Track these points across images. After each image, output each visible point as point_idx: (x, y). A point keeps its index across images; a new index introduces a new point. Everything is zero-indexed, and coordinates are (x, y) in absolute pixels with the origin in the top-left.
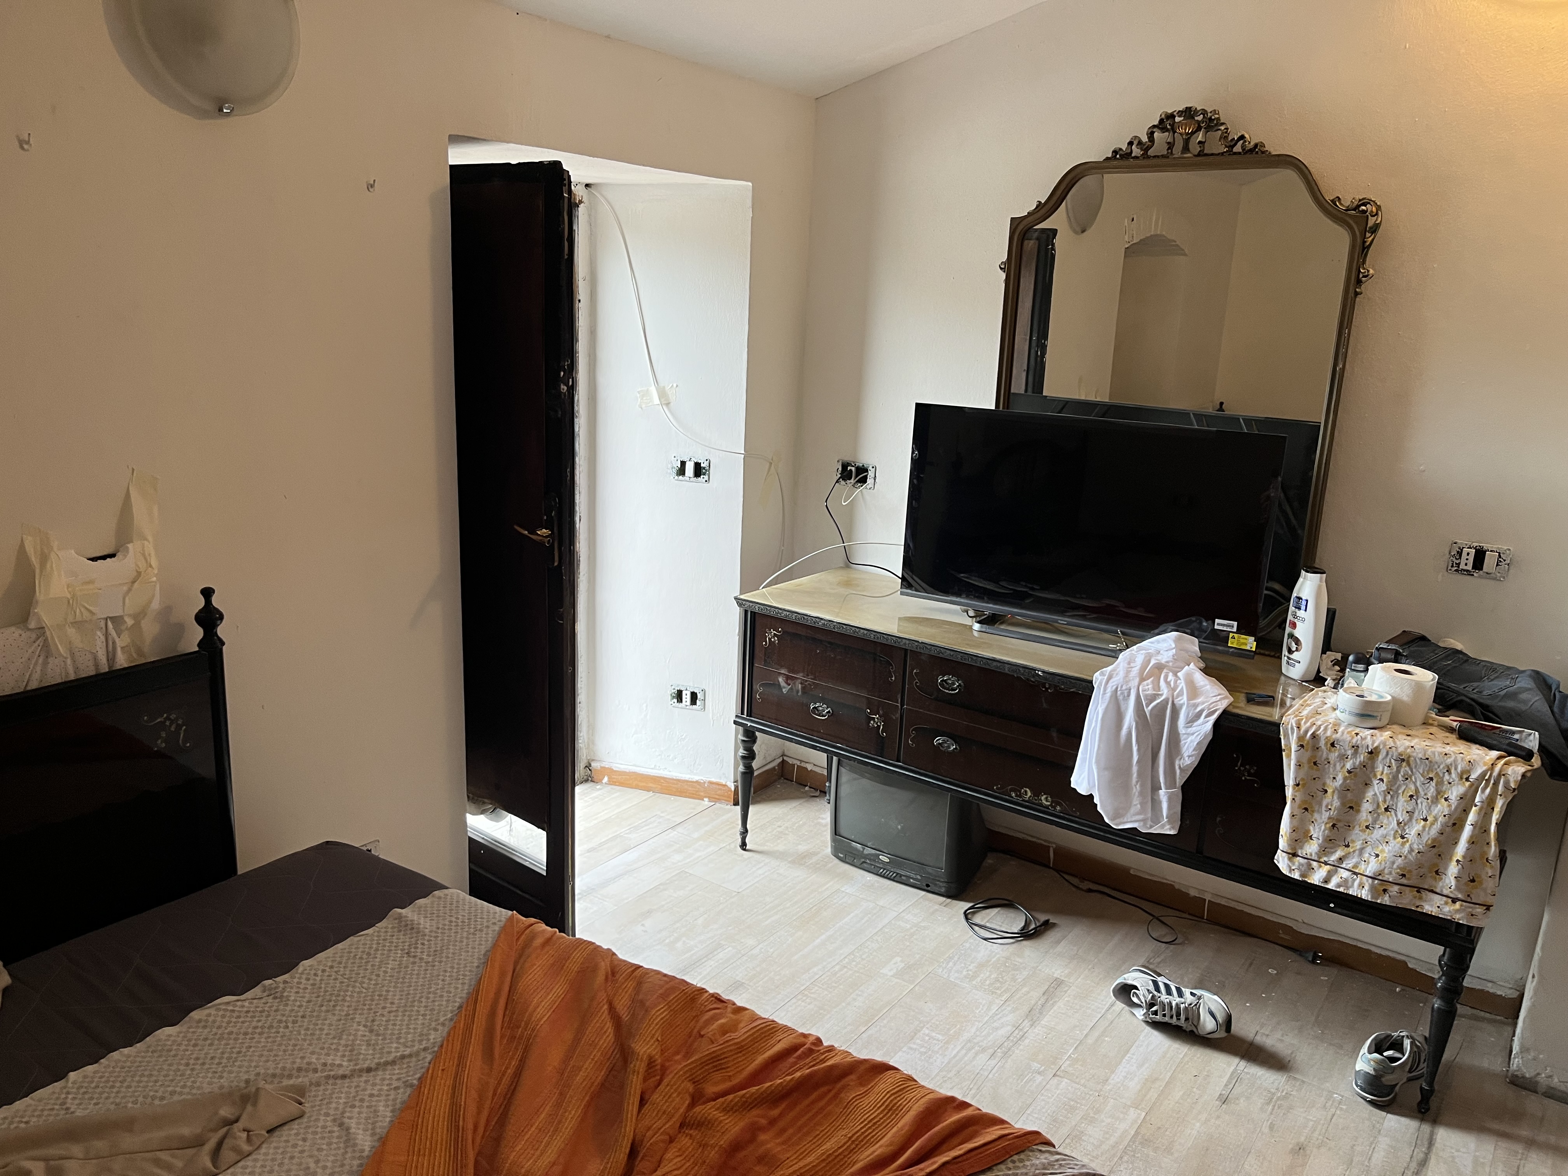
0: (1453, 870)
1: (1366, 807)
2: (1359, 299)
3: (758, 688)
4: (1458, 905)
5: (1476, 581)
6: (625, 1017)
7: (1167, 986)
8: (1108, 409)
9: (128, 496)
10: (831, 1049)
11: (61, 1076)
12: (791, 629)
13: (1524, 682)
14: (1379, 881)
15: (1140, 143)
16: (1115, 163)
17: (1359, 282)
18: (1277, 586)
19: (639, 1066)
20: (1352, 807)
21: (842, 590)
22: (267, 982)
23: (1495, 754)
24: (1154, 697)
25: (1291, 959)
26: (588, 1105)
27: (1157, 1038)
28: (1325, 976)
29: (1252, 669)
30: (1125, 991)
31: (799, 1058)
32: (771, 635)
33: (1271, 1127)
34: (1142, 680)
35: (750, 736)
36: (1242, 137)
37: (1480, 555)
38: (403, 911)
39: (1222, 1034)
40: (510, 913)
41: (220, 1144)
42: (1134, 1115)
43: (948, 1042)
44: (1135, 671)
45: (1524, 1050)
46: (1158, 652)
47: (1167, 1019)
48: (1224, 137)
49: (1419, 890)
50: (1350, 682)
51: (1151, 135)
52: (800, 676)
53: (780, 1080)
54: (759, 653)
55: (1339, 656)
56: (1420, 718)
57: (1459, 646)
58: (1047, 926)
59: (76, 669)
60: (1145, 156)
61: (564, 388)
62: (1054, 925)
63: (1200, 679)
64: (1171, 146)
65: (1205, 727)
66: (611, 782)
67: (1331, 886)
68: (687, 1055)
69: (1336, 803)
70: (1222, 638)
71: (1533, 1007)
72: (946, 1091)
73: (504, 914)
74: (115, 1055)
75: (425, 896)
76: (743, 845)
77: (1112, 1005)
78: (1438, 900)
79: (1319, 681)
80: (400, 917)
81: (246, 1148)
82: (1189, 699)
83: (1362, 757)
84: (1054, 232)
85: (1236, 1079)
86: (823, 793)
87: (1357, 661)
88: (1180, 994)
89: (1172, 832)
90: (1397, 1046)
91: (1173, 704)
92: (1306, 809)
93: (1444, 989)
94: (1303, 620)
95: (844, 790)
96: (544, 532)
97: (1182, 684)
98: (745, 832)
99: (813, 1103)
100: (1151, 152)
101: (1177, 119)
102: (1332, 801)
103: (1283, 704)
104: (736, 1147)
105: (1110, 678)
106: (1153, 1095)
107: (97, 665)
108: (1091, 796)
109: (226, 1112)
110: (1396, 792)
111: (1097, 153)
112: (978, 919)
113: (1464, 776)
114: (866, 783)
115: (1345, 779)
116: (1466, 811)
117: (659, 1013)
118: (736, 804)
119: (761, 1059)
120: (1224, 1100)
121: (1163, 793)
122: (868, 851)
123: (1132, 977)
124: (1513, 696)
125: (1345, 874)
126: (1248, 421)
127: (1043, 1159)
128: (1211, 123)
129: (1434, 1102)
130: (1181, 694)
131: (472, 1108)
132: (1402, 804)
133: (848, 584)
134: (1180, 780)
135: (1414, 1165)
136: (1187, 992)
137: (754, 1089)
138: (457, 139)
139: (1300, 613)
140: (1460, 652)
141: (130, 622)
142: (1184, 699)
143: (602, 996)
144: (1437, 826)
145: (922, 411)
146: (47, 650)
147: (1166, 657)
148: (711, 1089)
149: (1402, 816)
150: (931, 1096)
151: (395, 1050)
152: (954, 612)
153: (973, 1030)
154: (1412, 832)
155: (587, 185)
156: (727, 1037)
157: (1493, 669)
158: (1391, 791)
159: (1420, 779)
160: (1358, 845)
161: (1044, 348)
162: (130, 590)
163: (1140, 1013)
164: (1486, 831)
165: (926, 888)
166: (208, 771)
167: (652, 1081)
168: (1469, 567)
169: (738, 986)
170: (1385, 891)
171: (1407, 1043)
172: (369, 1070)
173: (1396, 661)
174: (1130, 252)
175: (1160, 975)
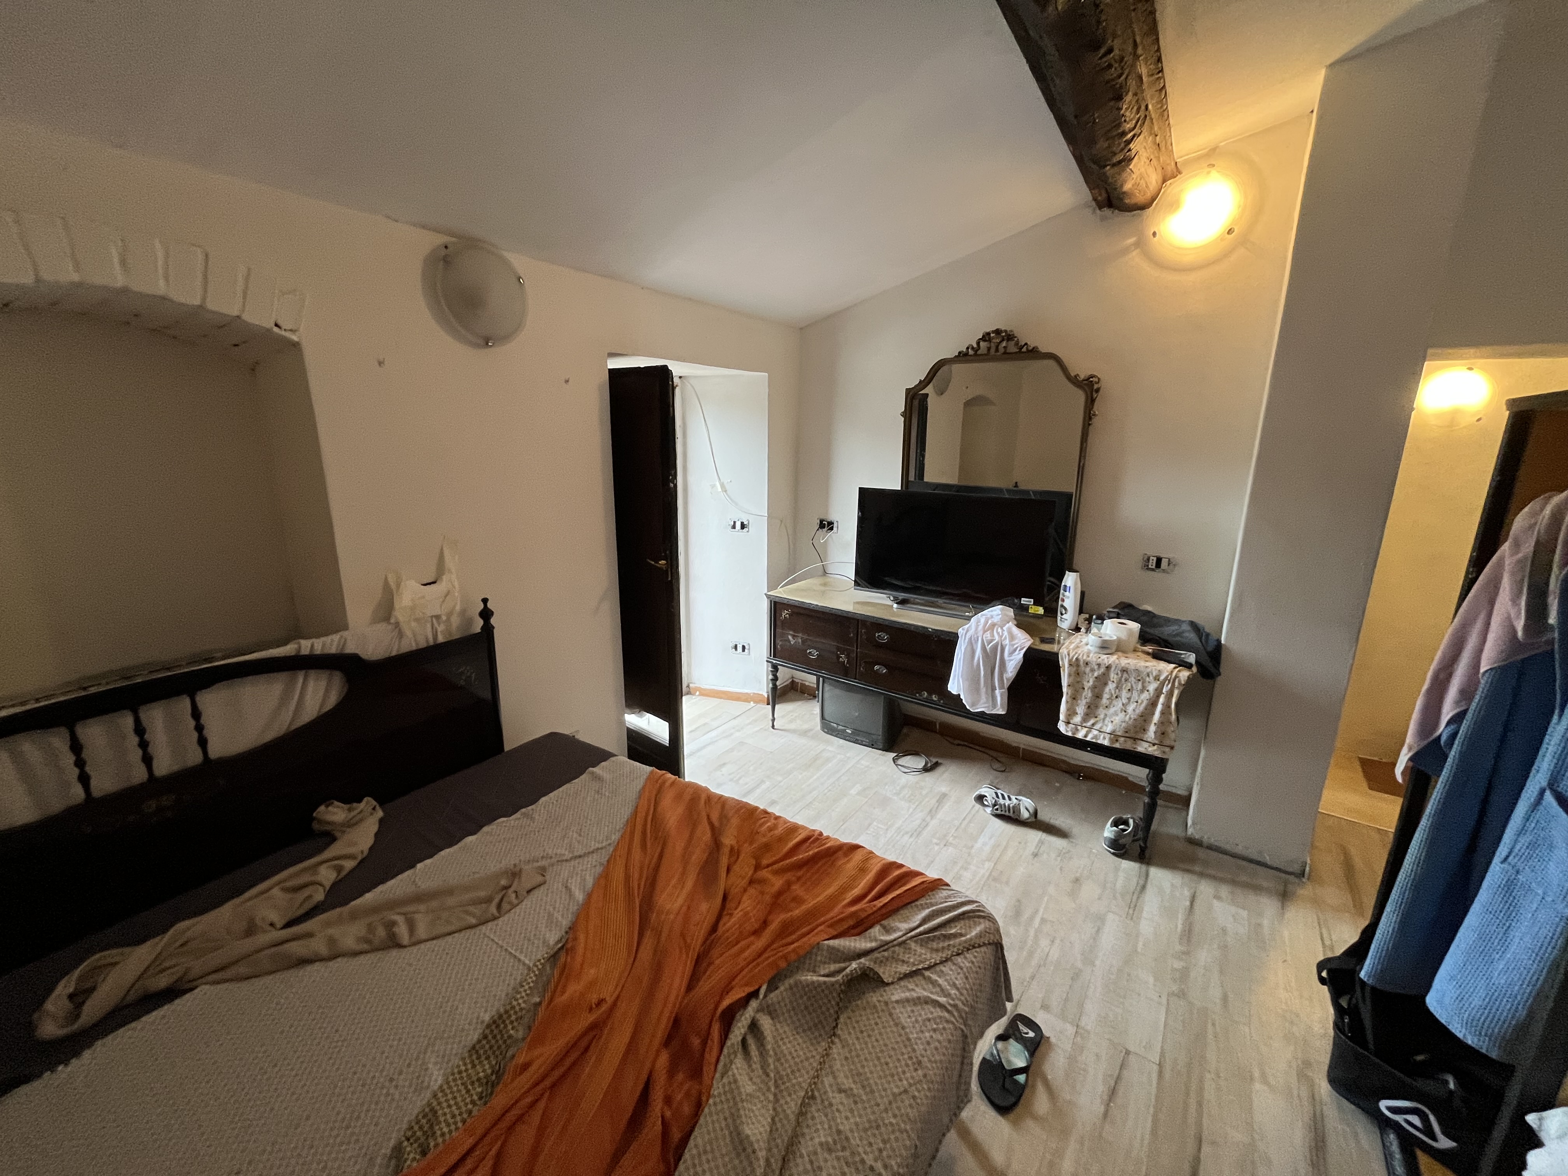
0: (1152, 728)
1: (1106, 696)
2: (1091, 427)
3: (779, 643)
4: (1156, 747)
5: (1157, 575)
6: (716, 824)
7: (1002, 795)
8: (959, 488)
9: (442, 549)
10: (828, 838)
11: (412, 866)
12: (796, 610)
13: (1185, 627)
14: (1114, 736)
15: (973, 348)
16: (961, 359)
17: (1090, 419)
18: (1052, 579)
19: (726, 850)
20: (1098, 696)
21: (823, 588)
22: (523, 810)
23: (1173, 666)
24: (992, 641)
25: (1067, 778)
26: (698, 874)
27: (998, 823)
28: (1085, 786)
29: (1042, 624)
30: (980, 799)
31: (811, 843)
32: (785, 614)
33: (1061, 869)
34: (985, 632)
35: (775, 668)
36: (1026, 344)
37: (1159, 561)
38: (594, 769)
39: (1034, 820)
40: (652, 768)
41: (502, 900)
42: (988, 865)
43: (887, 830)
44: (981, 627)
45: (1194, 823)
46: (992, 617)
47: (1003, 813)
48: (1017, 343)
49: (1135, 739)
50: (1094, 630)
51: (978, 343)
52: (800, 635)
53: (801, 856)
54: (778, 623)
55: (1087, 616)
56: (1132, 648)
57: (1149, 608)
58: (936, 765)
59: (417, 644)
60: (976, 354)
61: (672, 485)
62: (941, 764)
63: (1016, 631)
64: (989, 349)
65: (1019, 656)
66: (701, 694)
67: (1088, 739)
68: (751, 843)
69: (1090, 695)
70: (1025, 608)
71: (1198, 801)
72: (891, 858)
73: (648, 769)
74: (442, 853)
75: (604, 761)
76: (773, 727)
77: (974, 806)
78: (1146, 745)
79: (1077, 629)
80: (593, 773)
81: (515, 902)
82: (1010, 641)
83: (1102, 670)
84: (927, 395)
85: (1041, 842)
86: (815, 697)
87: (1097, 618)
88: (1010, 799)
89: (1003, 713)
90: (1126, 823)
91: (1002, 645)
92: (1074, 698)
93: (1150, 792)
94: (1068, 597)
95: (826, 695)
96: (663, 562)
97: (1006, 633)
98: (773, 720)
99: (821, 867)
100: (979, 352)
101: (992, 335)
102: (1087, 694)
103: (1059, 642)
104: (779, 894)
105: (967, 631)
106: (997, 854)
107: (427, 641)
108: (959, 695)
109: (503, 882)
110: (1121, 688)
111: (951, 354)
112: (900, 762)
113: (1157, 678)
114: (837, 691)
115: (1094, 682)
116: (1158, 697)
117: (735, 821)
118: (768, 704)
119: (791, 844)
120: (1035, 855)
121: (998, 692)
122: (840, 727)
123: (984, 791)
124: (1179, 634)
125: (1096, 732)
126: (1035, 492)
127: (945, 893)
128: (1010, 337)
129: (1147, 854)
130: (1006, 638)
131: (636, 876)
132: (1124, 694)
133: (825, 585)
134: (1006, 685)
135: (1139, 888)
136: (1013, 797)
137: (788, 861)
138: (612, 355)
139: (1067, 594)
140: (1149, 612)
141: (444, 618)
142: (1007, 642)
143: (704, 814)
144: (1144, 705)
145: (862, 491)
146: (401, 635)
147: (996, 619)
148: (765, 862)
149: (1125, 701)
150: (883, 862)
151: (594, 845)
152: (883, 598)
153: (901, 822)
154: (1130, 708)
155: (680, 377)
156: (772, 833)
157: (1168, 621)
158: (1118, 687)
159: (1132, 680)
160: (1102, 716)
161: (923, 456)
162: (444, 601)
163: (989, 810)
164: (1169, 707)
165: (872, 746)
166: (487, 695)
167: (733, 859)
168: (1154, 567)
169: (773, 803)
170: (1117, 741)
171: (1131, 822)
172: (580, 857)
173: (1118, 618)
174: (968, 404)
175: (998, 789)
